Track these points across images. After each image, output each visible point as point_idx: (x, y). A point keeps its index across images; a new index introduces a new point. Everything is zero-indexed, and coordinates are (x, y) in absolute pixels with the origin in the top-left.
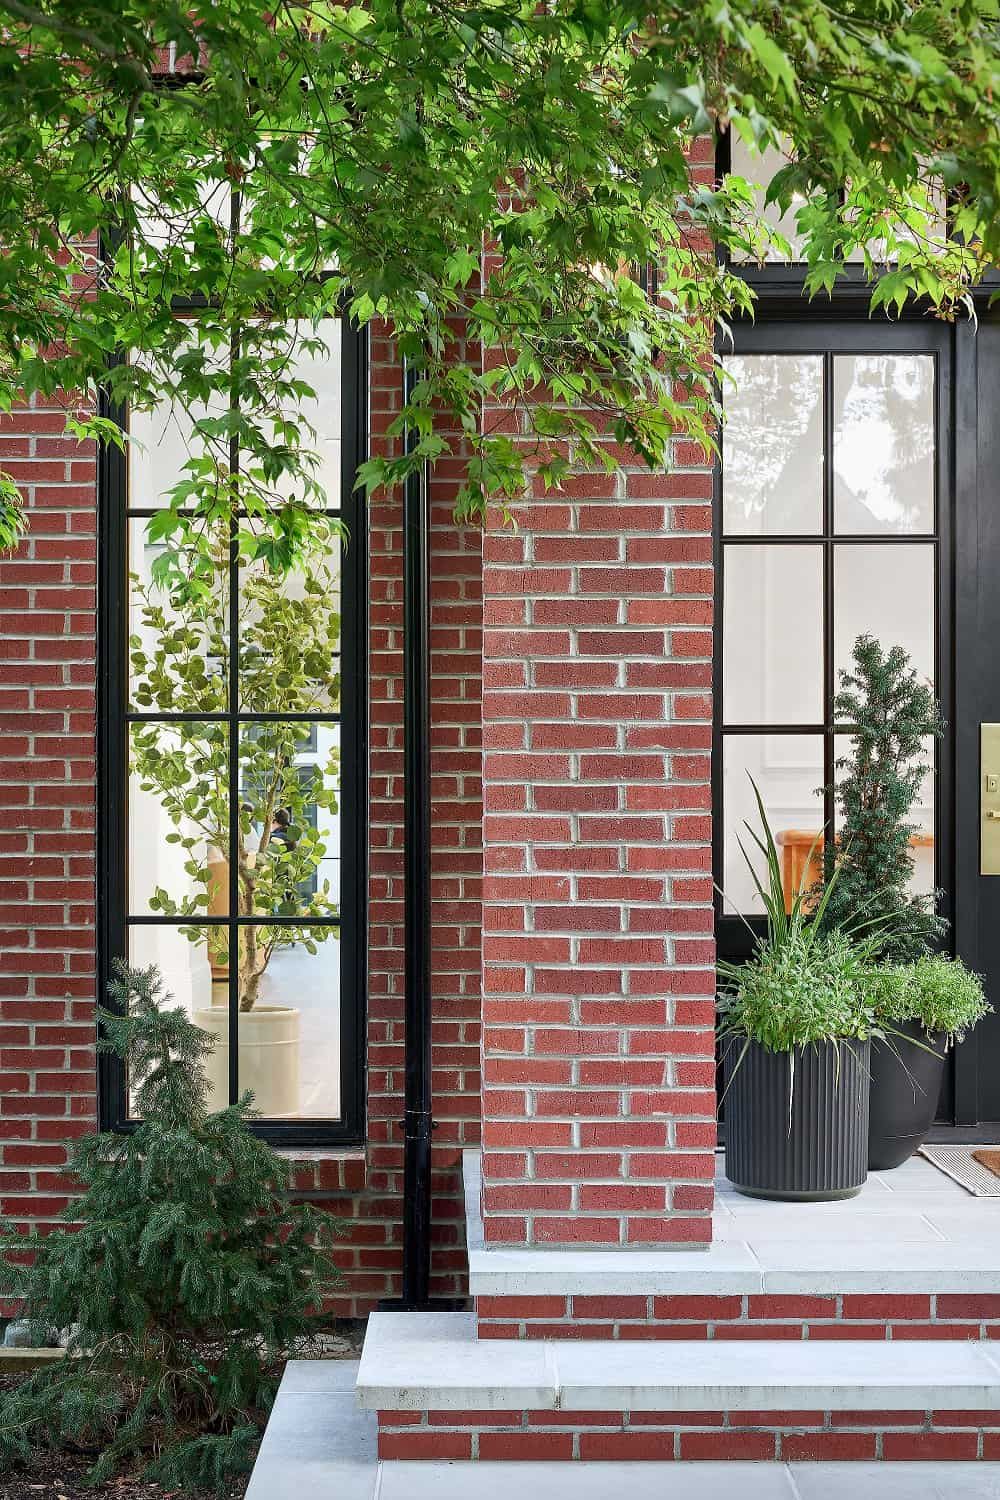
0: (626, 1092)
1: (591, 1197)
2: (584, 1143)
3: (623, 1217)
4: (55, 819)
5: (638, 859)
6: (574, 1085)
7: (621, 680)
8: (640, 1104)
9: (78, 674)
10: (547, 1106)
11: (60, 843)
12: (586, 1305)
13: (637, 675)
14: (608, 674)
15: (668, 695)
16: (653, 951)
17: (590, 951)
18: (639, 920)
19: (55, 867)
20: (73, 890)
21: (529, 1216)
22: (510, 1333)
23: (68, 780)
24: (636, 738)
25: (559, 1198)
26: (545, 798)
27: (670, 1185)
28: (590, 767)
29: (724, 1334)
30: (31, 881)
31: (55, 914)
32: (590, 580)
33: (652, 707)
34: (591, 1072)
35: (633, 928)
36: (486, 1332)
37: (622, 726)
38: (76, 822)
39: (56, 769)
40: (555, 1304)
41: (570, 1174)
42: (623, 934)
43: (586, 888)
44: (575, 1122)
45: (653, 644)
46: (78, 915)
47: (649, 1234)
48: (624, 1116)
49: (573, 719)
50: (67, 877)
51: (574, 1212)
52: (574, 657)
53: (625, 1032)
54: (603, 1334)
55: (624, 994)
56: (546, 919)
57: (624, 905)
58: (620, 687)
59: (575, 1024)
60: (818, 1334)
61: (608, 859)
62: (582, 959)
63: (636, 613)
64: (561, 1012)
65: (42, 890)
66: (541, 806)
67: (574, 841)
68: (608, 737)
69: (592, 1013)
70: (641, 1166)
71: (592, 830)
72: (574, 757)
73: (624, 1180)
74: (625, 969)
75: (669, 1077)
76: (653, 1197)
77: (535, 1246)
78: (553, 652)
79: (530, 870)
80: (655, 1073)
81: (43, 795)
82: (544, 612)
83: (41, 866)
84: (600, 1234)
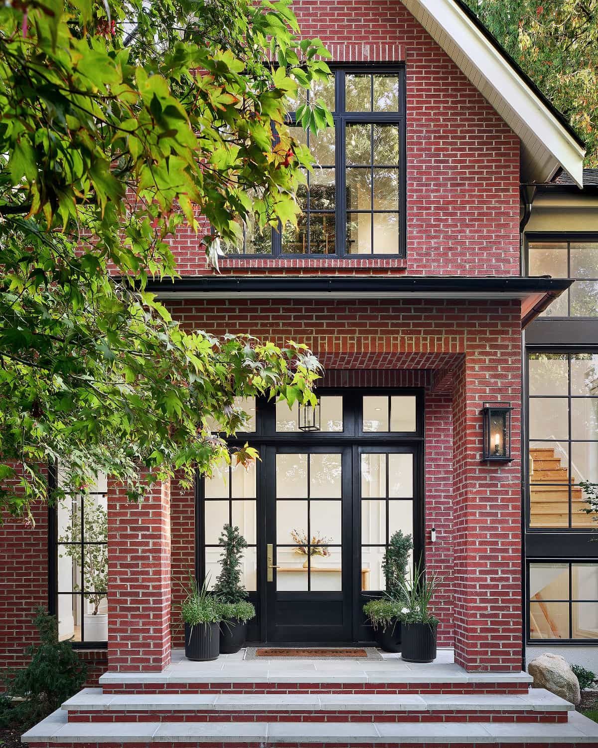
0: (141, 635)
1: (133, 660)
2: (132, 647)
3: (141, 665)
4: (38, 568)
5: (144, 580)
6: (129, 634)
7: (140, 537)
8: (144, 638)
9: (43, 533)
10: (122, 638)
11: (39, 574)
12: (128, 686)
13: (144, 536)
14: (137, 536)
15: (151, 541)
16: (148, 602)
17: (132, 602)
18: (144, 594)
19: (38, 580)
20: (42, 586)
21: (118, 665)
22: (110, 693)
23: (41, 559)
24: (144, 551)
25: (126, 660)
26: (122, 566)
27: (152, 657)
28: (133, 558)
29: (160, 693)
30: (32, 584)
31: (38, 592)
32: (132, 514)
33: (147, 544)
34: (133, 631)
35: (143, 596)
36: (105, 692)
37: (140, 549)
38: (43, 569)
39: (38, 556)
40: (120, 686)
41: (128, 655)
42: (141, 598)
43: (131, 587)
44: (129, 643)
45: (147, 529)
46: (43, 592)
47: (147, 669)
48: (141, 641)
49: (129, 547)
50: (41, 583)
51: (129, 664)
52: (129, 532)
53: (141, 621)
54: (132, 693)
55: (141, 612)
56: (122, 594)
57: (141, 591)
58: (140, 539)
59: (129, 619)
60: (183, 692)
61: (137, 580)
62: (131, 604)
63: (143, 521)
64: (126, 616)
65: (35, 586)
66: (121, 568)
67: (129, 576)
68: (137, 551)
69: (133, 616)
70: (145, 653)
71: (133, 573)
72: (129, 556)
73: (141, 656)
74: (141, 606)
75: (152, 631)
76: (148, 660)
77: (120, 672)
78: (124, 531)
79: (119, 582)
80: (148, 631)
81: (35, 562)
82: (122, 521)
83: (34, 580)
84: (135, 669)
